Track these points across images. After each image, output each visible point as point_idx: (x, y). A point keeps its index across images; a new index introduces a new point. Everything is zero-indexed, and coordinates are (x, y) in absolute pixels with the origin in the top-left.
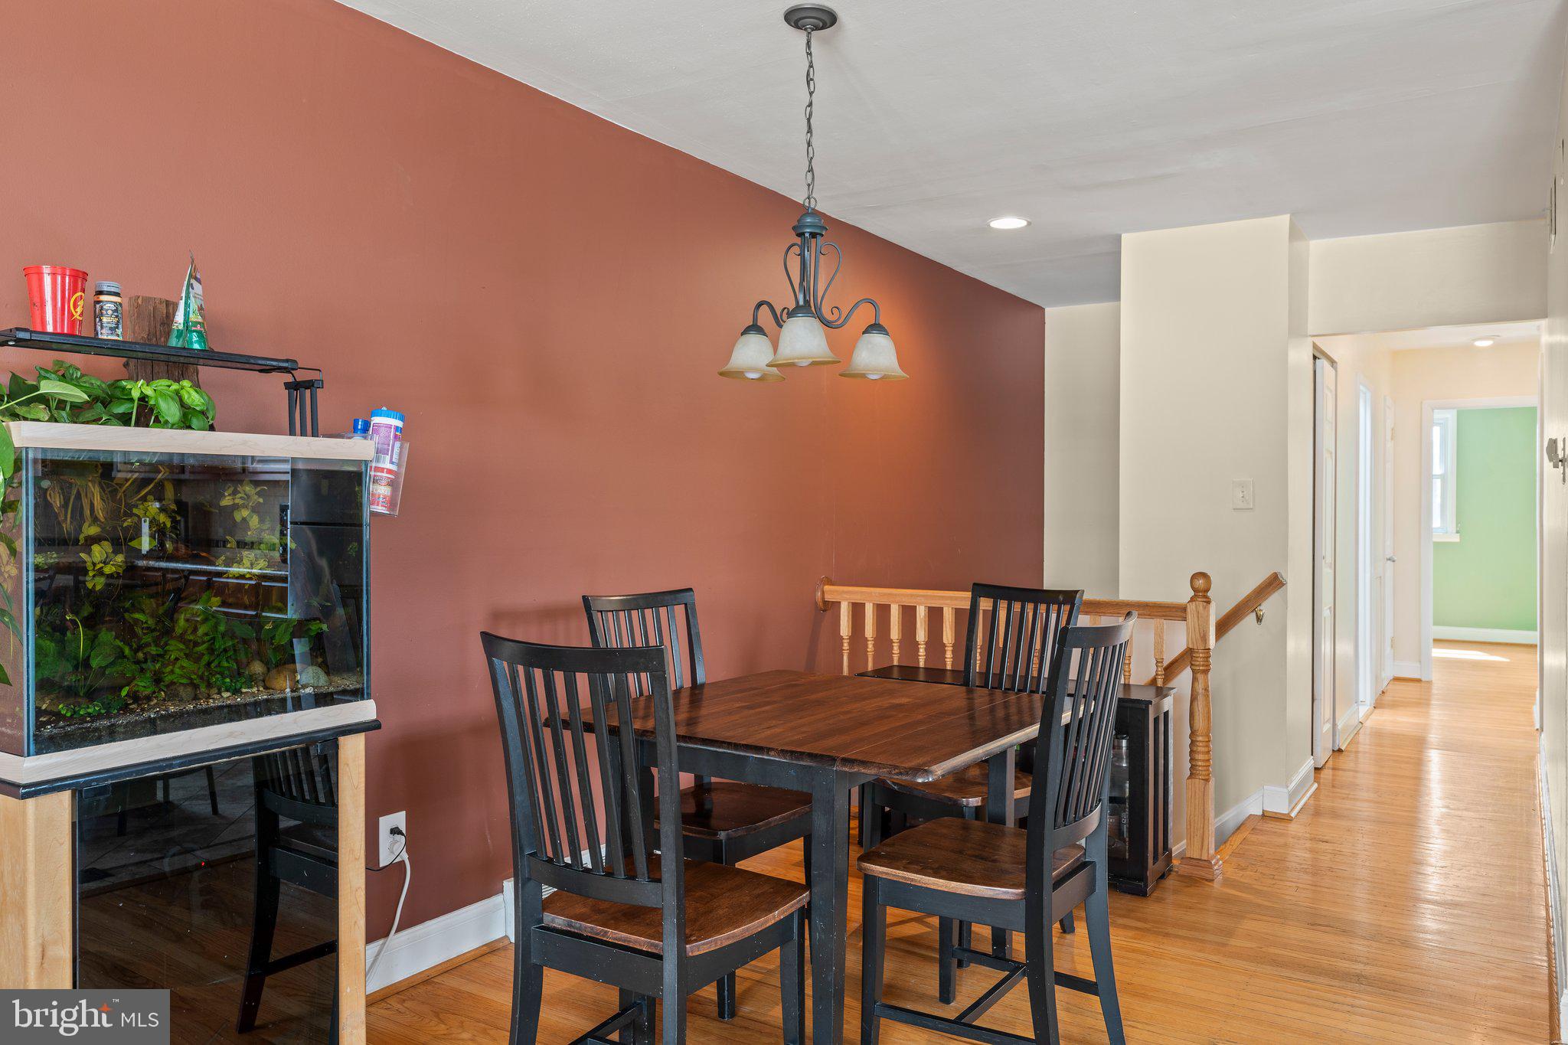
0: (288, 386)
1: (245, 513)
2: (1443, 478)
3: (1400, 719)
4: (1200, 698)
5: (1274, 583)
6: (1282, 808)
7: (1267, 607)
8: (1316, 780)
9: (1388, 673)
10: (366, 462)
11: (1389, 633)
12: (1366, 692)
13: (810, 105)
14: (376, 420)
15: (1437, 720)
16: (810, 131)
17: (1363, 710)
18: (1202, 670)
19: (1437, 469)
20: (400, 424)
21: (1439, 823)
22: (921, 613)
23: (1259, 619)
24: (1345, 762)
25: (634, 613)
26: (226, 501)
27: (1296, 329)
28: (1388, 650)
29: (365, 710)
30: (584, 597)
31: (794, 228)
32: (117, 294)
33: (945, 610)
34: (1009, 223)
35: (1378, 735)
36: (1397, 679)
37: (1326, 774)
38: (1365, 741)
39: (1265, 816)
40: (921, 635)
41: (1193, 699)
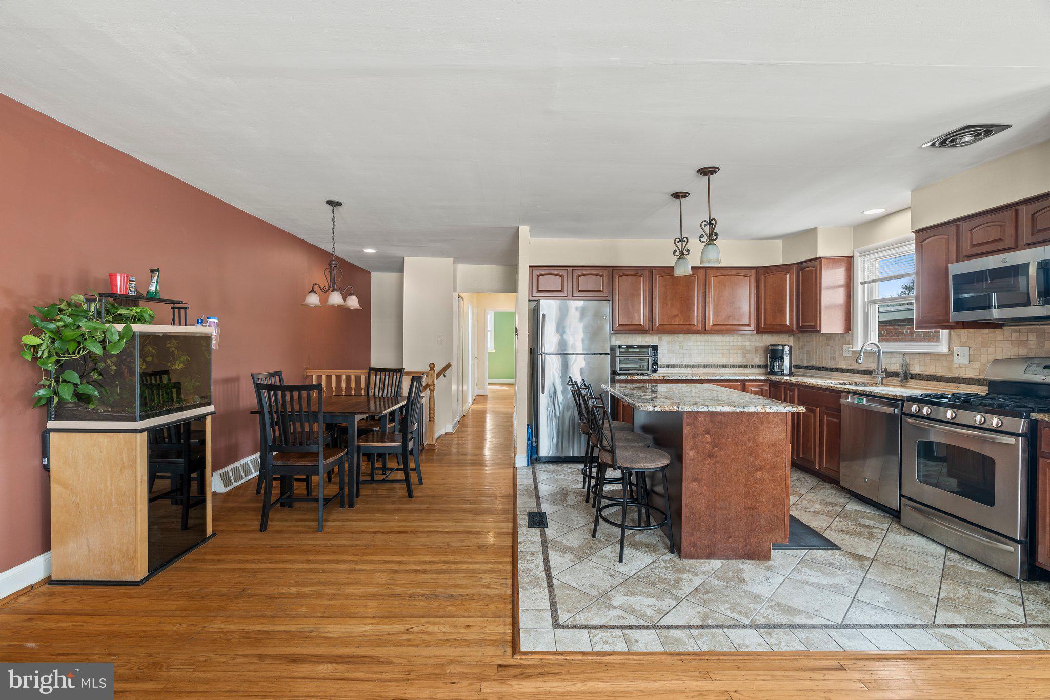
0: (172, 308)
1: (173, 349)
2: (490, 331)
3: (479, 406)
4: (432, 398)
5: (449, 366)
6: (451, 431)
7: (446, 373)
8: (459, 424)
9: (476, 394)
10: (211, 333)
11: (476, 381)
12: (470, 400)
13: (334, 228)
14: (209, 320)
15: (490, 406)
16: (334, 236)
17: (469, 405)
18: (432, 390)
19: (489, 329)
20: (217, 321)
21: (490, 431)
22: (343, 378)
23: (445, 376)
24: (465, 419)
25: (272, 378)
26: (168, 345)
27: (455, 290)
28: (476, 387)
29: (211, 408)
30: (251, 374)
31: (328, 264)
32: (134, 281)
33: (352, 376)
34: (370, 251)
35: (473, 411)
36: (478, 396)
37: (461, 422)
38: (470, 413)
39: (446, 434)
40: (343, 385)
41: (430, 399)
